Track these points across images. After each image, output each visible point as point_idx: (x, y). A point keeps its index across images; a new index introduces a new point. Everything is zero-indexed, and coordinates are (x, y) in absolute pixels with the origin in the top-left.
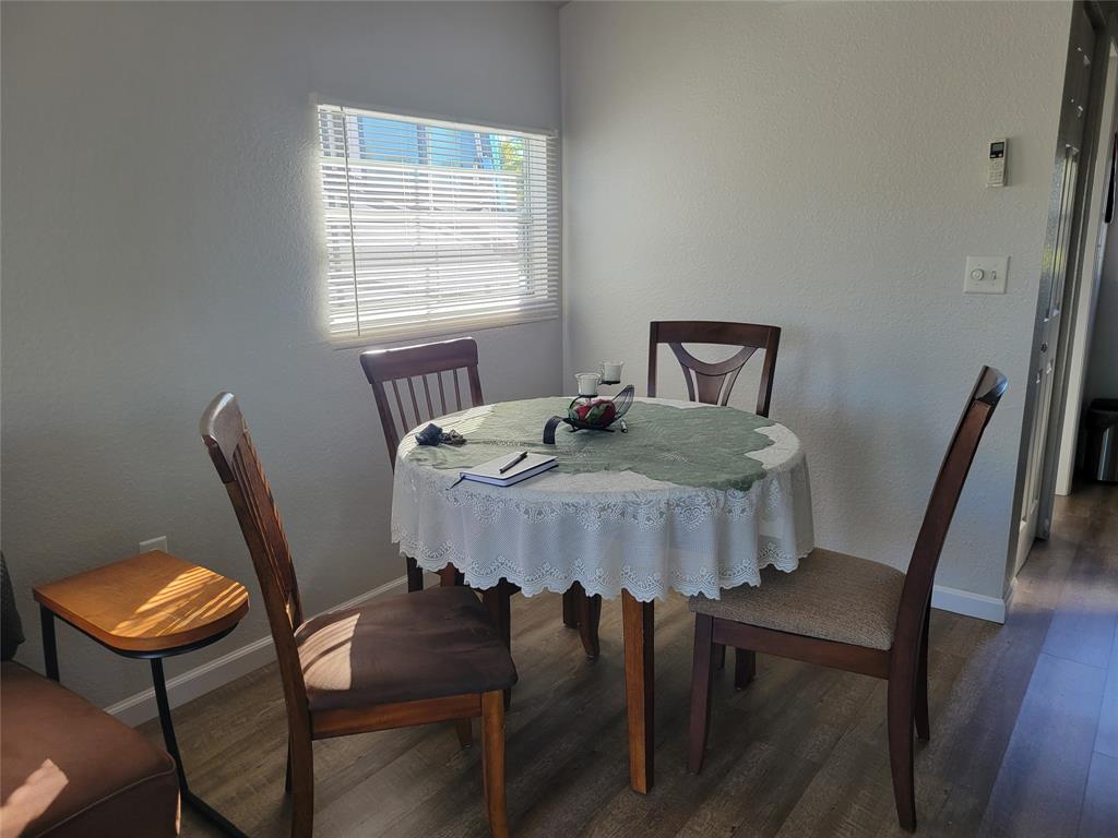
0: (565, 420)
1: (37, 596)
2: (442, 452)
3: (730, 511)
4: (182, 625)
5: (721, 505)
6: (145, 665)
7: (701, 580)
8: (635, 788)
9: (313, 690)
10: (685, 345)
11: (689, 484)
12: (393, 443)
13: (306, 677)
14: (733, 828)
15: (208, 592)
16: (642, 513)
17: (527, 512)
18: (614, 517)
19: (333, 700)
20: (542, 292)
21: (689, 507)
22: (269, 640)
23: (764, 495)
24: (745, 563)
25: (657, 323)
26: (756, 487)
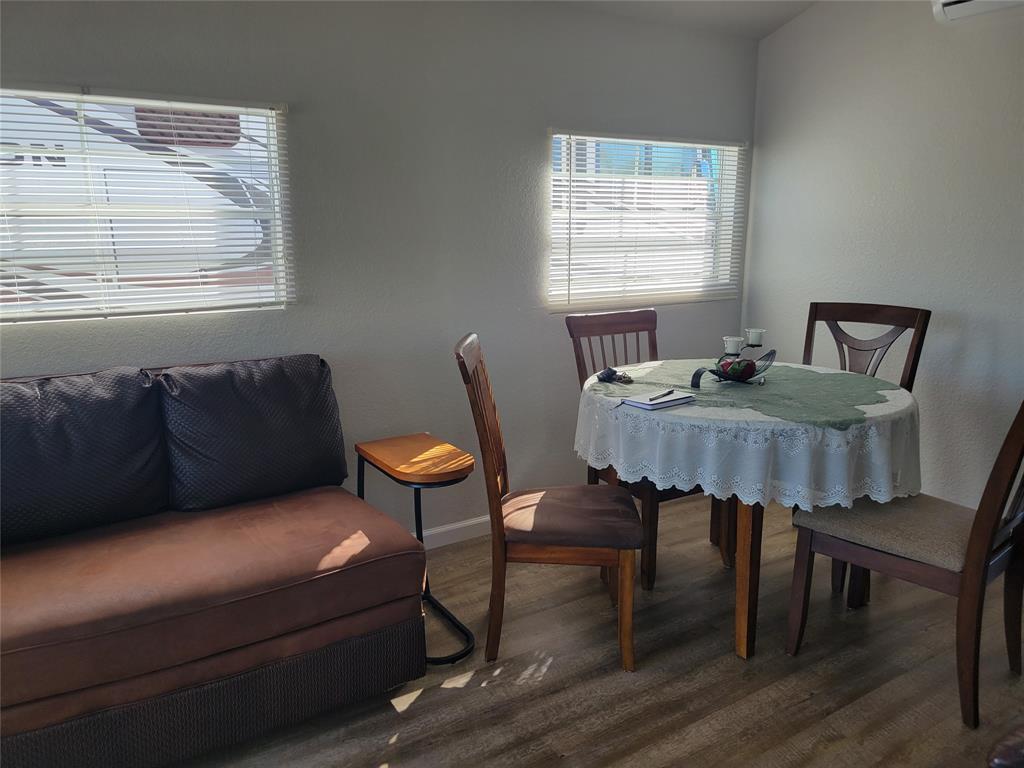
0: (712, 371)
1: (357, 449)
2: (612, 387)
3: (828, 445)
4: (436, 470)
5: (819, 440)
6: (411, 490)
7: (797, 494)
8: (738, 653)
9: (509, 528)
10: (841, 324)
11: (792, 420)
12: (583, 378)
13: (505, 521)
14: (812, 694)
15: (451, 456)
16: (751, 437)
17: (664, 429)
18: (728, 438)
19: (521, 537)
20: (725, 276)
21: (790, 436)
22: (487, 518)
23: (862, 436)
24: (838, 488)
25: (817, 304)
26: (853, 430)
